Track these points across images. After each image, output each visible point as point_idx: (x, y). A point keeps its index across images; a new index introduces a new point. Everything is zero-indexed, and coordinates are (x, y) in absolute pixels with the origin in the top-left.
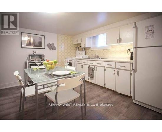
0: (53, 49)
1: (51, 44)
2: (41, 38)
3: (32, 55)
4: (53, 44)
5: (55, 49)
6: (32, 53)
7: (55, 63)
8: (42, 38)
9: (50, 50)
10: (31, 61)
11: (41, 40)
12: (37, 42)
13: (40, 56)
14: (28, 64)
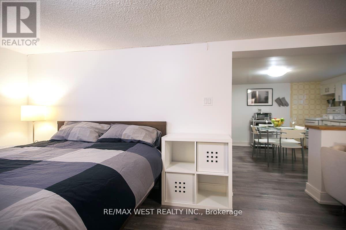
0: (283, 106)
1: (281, 98)
2: (267, 92)
3: (259, 114)
4: (284, 98)
5: (286, 105)
6: (257, 111)
7: (282, 121)
8: (269, 93)
9: (280, 106)
10: (257, 120)
11: (267, 95)
12: (263, 97)
13: (266, 115)
14: (254, 123)
